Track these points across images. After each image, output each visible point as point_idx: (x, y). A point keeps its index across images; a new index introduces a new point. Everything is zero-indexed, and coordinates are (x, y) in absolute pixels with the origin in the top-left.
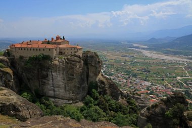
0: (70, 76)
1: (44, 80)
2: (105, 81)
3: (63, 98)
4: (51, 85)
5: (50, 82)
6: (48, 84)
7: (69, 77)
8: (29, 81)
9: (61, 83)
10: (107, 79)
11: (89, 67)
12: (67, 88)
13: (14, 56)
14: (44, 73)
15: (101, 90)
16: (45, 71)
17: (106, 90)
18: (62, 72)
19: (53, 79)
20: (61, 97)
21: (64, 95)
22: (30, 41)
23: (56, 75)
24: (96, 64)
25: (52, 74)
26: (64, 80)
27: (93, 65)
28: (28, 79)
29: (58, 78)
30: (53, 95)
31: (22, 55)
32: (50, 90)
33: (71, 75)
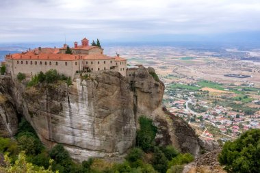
0: (102, 110)
1: (56, 116)
2: (168, 120)
3: (89, 148)
4: (69, 125)
5: (66, 120)
6: (63, 122)
7: (99, 112)
8: (32, 117)
9: (85, 122)
10: (172, 116)
11: (138, 94)
12: (96, 131)
13: (10, 74)
14: (57, 103)
15: (161, 136)
16: (57, 100)
17: (170, 136)
18: (87, 102)
19: (71, 115)
20: (85, 147)
21: (90, 143)
22: (40, 48)
23: (76, 108)
24: (150, 88)
25: (70, 106)
26: (90, 115)
27: (145, 90)
28: (30, 113)
29: (81, 113)
30: (71, 142)
31: (22, 72)
32: (67, 133)
33: (103, 107)
